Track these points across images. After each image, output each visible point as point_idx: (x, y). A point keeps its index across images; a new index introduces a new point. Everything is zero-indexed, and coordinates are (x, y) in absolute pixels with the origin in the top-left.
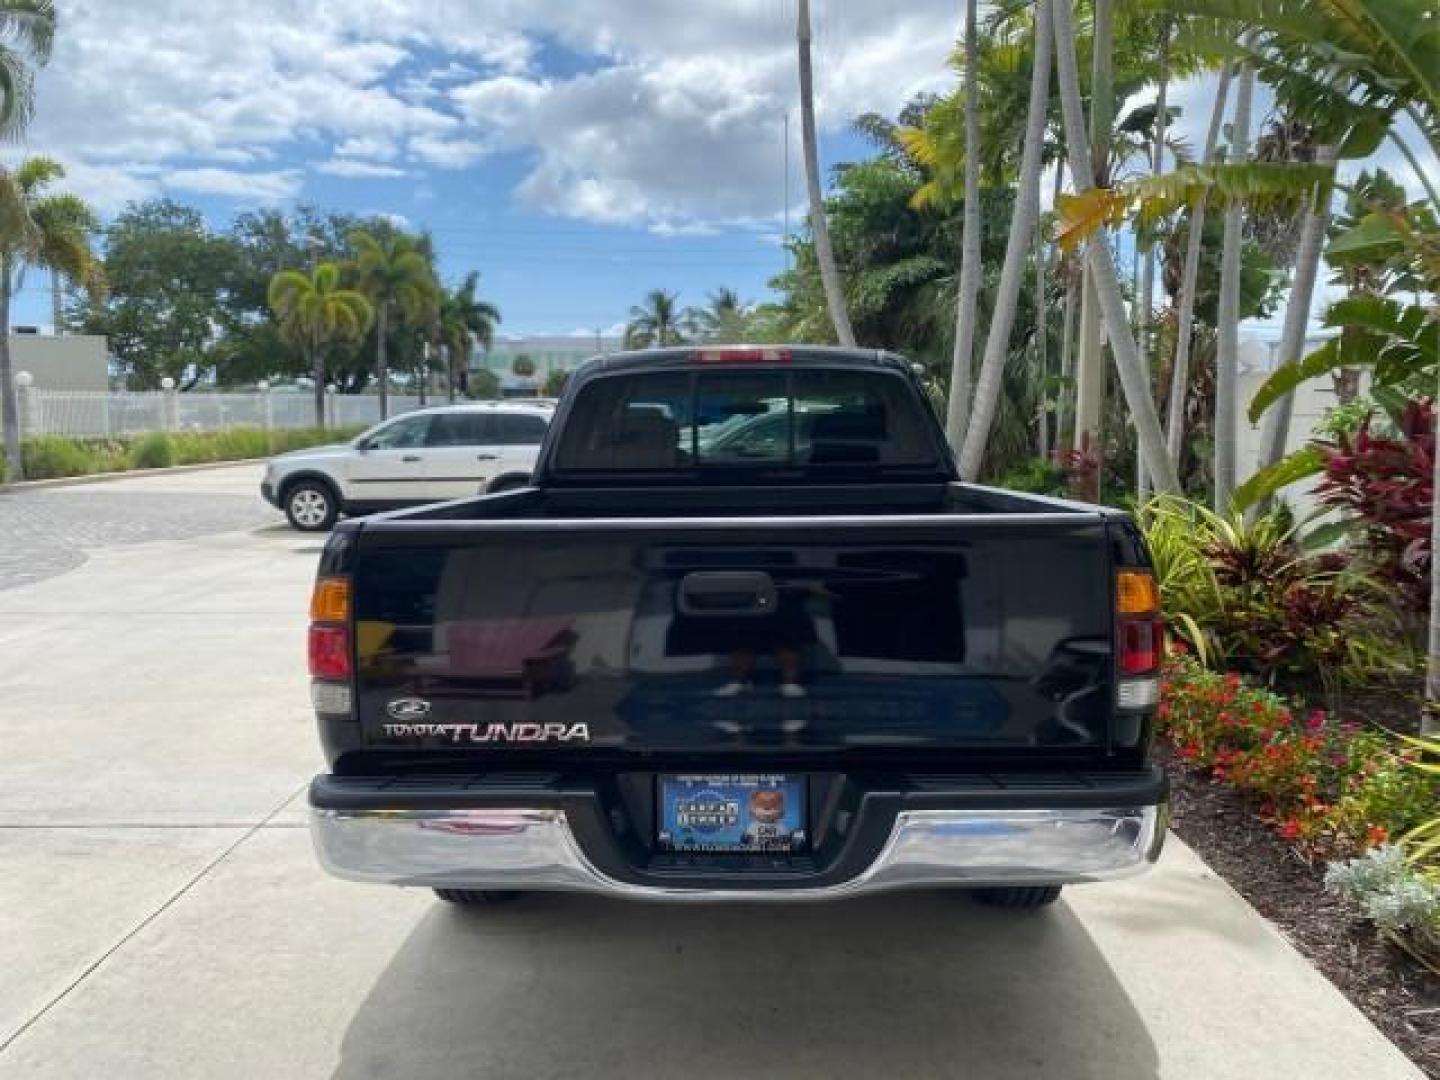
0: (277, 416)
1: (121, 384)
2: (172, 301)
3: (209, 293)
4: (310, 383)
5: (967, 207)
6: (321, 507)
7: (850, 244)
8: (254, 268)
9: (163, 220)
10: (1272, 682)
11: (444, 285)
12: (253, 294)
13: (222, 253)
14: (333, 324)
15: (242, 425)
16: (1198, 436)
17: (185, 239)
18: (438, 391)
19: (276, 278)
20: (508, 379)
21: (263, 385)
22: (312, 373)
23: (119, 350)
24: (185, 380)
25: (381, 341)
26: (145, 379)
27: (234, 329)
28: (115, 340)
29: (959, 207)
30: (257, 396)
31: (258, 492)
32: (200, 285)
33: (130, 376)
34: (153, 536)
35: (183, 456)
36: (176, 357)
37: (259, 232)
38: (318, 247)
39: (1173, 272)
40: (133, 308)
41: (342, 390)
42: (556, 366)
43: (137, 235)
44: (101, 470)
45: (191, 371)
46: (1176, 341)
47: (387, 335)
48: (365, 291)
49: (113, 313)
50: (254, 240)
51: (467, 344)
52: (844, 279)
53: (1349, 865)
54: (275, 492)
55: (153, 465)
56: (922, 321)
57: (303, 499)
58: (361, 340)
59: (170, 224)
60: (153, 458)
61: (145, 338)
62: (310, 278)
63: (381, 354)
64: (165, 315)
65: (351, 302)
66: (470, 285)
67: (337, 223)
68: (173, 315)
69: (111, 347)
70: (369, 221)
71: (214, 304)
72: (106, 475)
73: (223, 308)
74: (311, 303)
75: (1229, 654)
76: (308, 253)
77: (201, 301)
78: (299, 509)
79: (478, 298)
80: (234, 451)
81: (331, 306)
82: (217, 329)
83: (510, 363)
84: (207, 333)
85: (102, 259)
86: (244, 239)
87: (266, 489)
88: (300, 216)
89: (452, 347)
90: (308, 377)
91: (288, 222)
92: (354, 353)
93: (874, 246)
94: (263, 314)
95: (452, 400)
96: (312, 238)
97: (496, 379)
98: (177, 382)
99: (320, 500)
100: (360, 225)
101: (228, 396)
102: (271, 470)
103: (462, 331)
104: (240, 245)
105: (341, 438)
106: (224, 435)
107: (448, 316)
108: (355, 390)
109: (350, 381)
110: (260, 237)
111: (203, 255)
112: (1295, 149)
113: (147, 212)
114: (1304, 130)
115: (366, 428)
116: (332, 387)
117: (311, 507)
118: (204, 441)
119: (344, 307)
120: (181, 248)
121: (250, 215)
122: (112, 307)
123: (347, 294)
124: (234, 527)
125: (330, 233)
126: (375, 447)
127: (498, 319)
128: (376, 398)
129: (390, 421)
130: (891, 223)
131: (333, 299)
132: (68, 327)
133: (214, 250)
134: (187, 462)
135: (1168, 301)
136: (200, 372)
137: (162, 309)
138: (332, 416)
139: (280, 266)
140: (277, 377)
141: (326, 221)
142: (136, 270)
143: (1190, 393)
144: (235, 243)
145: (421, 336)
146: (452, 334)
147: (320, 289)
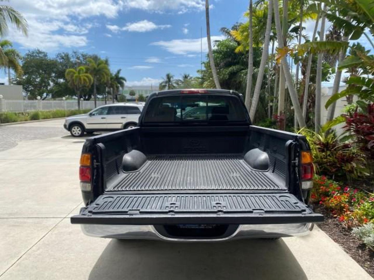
0: (67, 107)
1: (26, 98)
2: (40, 76)
3: (50, 74)
4: (76, 98)
5: (250, 52)
6: (79, 131)
7: (218, 62)
8: (61, 68)
9: (37, 55)
10: (333, 178)
11: (111, 72)
12: (61, 74)
13: (53, 64)
14: (82, 82)
15: (58, 109)
16: (310, 112)
17: (43, 60)
18: (110, 100)
19: (67, 70)
20: (128, 97)
21: (64, 98)
22: (77, 95)
23: (26, 89)
24: (43, 97)
25: (95, 87)
26: (33, 97)
27: (56, 84)
28: (25, 86)
29: (247, 52)
30: (62, 101)
31: (63, 126)
32: (47, 72)
33: (29, 96)
34: (35, 138)
35: (43, 117)
36: (41, 91)
37: (63, 58)
38: (78, 62)
39: (304, 69)
40: (29, 78)
41: (85, 100)
42: (141, 93)
43: (30, 59)
44: (21, 121)
45: (45, 95)
46: (305, 87)
47: (96, 86)
48: (91, 74)
49: (24, 79)
50: (61, 60)
51: (118, 88)
52: (217, 71)
53: (358, 228)
54: (67, 127)
55: (35, 119)
56: (237, 82)
57: (75, 128)
58: (90, 87)
59: (39, 56)
60: (35, 117)
61: (33, 86)
62: (76, 70)
63: (95, 90)
64: (38, 80)
65: (87, 77)
66: (119, 72)
67: (83, 56)
68: (40, 80)
69: (24, 88)
70: (92, 55)
71: (51, 77)
72: (23, 122)
73: (53, 78)
74: (76, 77)
75: (321, 170)
76: (76, 64)
77: (48, 76)
78: (74, 131)
79: (120, 75)
80: (56, 116)
81: (82, 78)
82: (52, 84)
83: (129, 92)
84: (49, 85)
85: (21, 65)
86: (59, 60)
87: (65, 126)
88: (73, 54)
89: (114, 89)
90: (76, 96)
91: (70, 56)
92: (88, 90)
93: (225, 62)
94: (64, 80)
95: (113, 102)
96: (77, 60)
97: (125, 97)
98: (41, 97)
99: (79, 129)
100: (90, 56)
101: (55, 101)
102: (66, 121)
103: (116, 84)
104: (58, 62)
105: (85, 112)
106: (54, 112)
107: (113, 80)
108: (88, 100)
109: (87, 97)
110: (63, 60)
111: (48, 64)
112: (335, 37)
113: (33, 53)
114: (338, 32)
115: (91, 110)
116: (82, 99)
117: (77, 130)
118: (49, 113)
119: (86, 78)
120: (42, 62)
121: (60, 54)
122: (24, 78)
123: (86, 74)
124: (57, 136)
125: (81, 59)
126: (94, 115)
127: (125, 80)
128: (94, 102)
129: (97, 108)
130: (229, 56)
131: (82, 76)
132: (12, 83)
133: (51, 63)
134: (44, 118)
135: (302, 77)
136: (47, 95)
137: (37, 78)
138: (82, 106)
139: (68, 67)
140: (67, 96)
141: (80, 55)
142: (30, 68)
143: (308, 101)
144: (56, 61)
145: (105, 86)
146: (114, 85)
147: (79, 73)
